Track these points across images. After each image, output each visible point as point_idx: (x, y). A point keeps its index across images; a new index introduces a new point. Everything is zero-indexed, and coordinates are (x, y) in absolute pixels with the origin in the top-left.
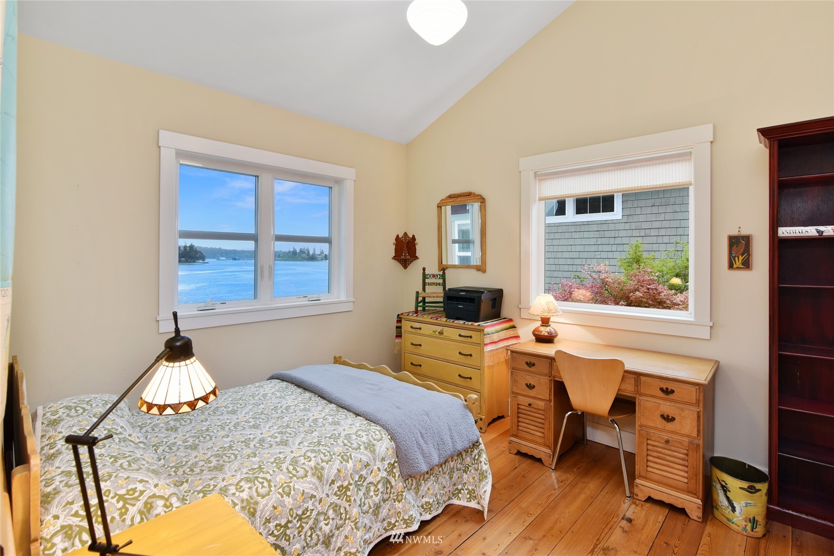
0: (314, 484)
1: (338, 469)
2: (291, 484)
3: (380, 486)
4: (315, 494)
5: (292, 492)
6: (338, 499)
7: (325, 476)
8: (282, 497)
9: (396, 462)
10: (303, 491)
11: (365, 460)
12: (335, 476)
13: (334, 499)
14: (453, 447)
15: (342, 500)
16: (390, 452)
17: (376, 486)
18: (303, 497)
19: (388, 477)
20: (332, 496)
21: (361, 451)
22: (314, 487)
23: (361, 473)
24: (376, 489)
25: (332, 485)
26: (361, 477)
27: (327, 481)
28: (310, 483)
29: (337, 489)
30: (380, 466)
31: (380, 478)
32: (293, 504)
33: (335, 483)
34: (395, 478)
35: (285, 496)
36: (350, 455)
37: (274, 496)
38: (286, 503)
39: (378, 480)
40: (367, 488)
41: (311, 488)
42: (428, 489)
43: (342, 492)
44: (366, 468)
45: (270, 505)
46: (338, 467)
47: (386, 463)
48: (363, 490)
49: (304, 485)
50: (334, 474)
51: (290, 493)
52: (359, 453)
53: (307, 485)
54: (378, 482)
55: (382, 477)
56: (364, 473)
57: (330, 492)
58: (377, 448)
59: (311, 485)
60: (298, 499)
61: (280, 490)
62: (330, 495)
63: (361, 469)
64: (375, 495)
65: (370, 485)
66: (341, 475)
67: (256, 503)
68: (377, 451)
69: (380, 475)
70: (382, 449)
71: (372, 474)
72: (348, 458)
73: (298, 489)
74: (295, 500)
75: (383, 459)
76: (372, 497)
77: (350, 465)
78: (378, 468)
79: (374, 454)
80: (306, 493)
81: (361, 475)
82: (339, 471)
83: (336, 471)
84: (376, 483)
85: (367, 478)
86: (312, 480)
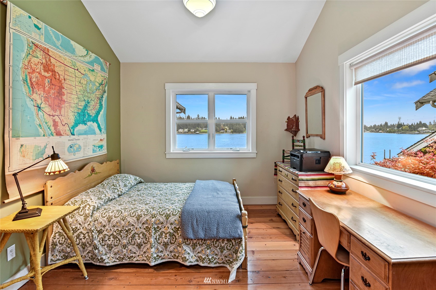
0: (135, 221)
1: (147, 219)
2: (126, 217)
3: (168, 235)
4: (134, 225)
5: (125, 220)
6: (146, 231)
7: (140, 220)
8: (121, 220)
9: (180, 228)
10: (129, 221)
11: (161, 221)
12: (145, 221)
13: (144, 231)
14: (217, 234)
15: (147, 233)
16: (177, 222)
17: (166, 234)
18: (129, 224)
19: (174, 233)
20: (143, 229)
21: (163, 216)
22: (134, 222)
23: (159, 225)
24: (166, 236)
25: (143, 225)
26: (158, 227)
27: (141, 222)
28: (133, 220)
29: (145, 227)
30: (169, 226)
31: (168, 232)
32: (124, 225)
33: (145, 224)
34: (178, 235)
35: (122, 220)
36: (156, 216)
37: (118, 219)
38: (122, 223)
39: (167, 232)
40: (161, 233)
41: (133, 222)
42: (202, 250)
43: (148, 230)
44: (161, 224)
45: (116, 221)
46: (147, 218)
47: (173, 226)
48: (159, 233)
49: (131, 219)
50: (144, 221)
51: (124, 220)
52: (161, 217)
53: (132, 220)
54: (167, 233)
55: (169, 232)
56: (160, 226)
57: (142, 227)
58: (170, 218)
59: (133, 221)
60: (126, 223)
61: (122, 218)
62: (142, 228)
63: (159, 224)
64: (165, 238)
65: (163, 233)
66: (148, 222)
67: (112, 218)
68: (169, 219)
69: (168, 230)
70: (172, 219)
71: (165, 228)
72: (154, 217)
73: (128, 220)
74: (125, 223)
75: (171, 224)
76: (163, 238)
77: (153, 220)
78: (168, 227)
79: (167, 220)
80: (130, 223)
81: (158, 226)
82: (147, 220)
83: (146, 220)
84: (166, 233)
85: (161, 229)
86: (135, 219)
